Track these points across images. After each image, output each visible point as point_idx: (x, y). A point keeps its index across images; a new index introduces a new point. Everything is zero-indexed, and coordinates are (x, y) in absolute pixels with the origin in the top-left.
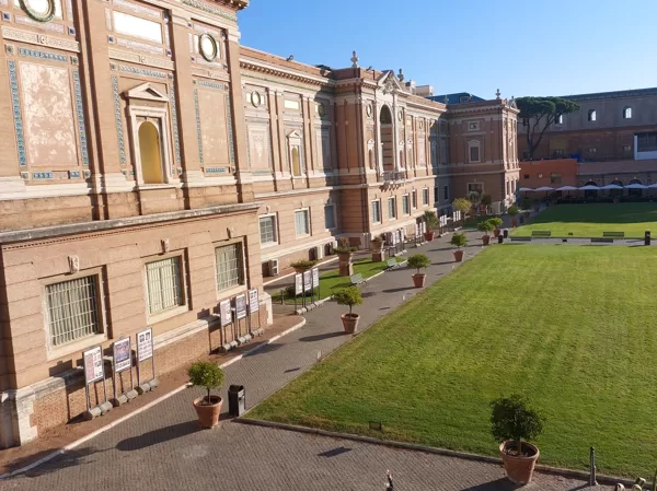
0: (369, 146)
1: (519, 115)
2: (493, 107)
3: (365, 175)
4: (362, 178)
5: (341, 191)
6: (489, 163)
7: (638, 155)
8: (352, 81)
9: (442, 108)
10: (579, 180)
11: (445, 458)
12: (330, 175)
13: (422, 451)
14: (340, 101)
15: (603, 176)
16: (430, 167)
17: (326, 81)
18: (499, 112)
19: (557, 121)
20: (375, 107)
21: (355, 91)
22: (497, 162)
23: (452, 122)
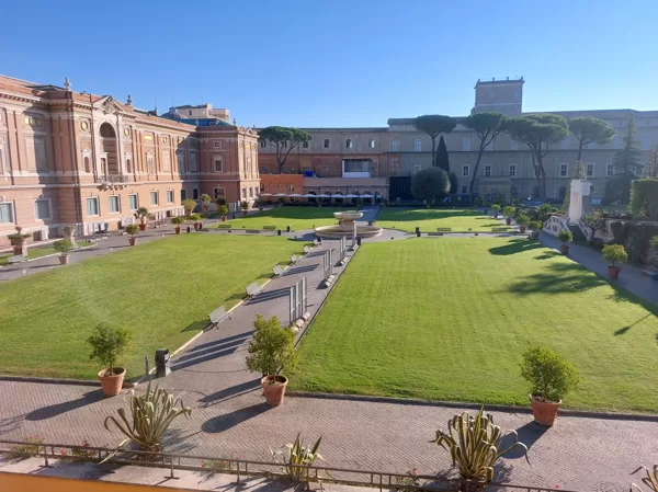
0: (83, 153)
1: (259, 139)
2: (230, 132)
3: (78, 177)
4: (76, 179)
5: (57, 188)
6: (229, 173)
7: (345, 175)
8: (64, 101)
9: (193, 129)
10: (305, 189)
12: (43, 175)
14: (55, 116)
15: (319, 188)
16: (176, 174)
17: (38, 99)
18: (235, 135)
20: (92, 124)
21: (67, 110)
22: (234, 173)
23: (201, 140)
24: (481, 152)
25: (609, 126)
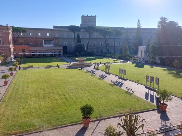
1: (12, 31)
2: (6, 28)
6: (5, 45)
7: (45, 45)
10: (30, 51)
11: (66, 128)
13: (58, 128)
15: (37, 50)
18: (8, 30)
19: (20, 34)
22: (8, 45)
24: (89, 39)
25: (122, 31)
